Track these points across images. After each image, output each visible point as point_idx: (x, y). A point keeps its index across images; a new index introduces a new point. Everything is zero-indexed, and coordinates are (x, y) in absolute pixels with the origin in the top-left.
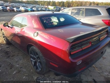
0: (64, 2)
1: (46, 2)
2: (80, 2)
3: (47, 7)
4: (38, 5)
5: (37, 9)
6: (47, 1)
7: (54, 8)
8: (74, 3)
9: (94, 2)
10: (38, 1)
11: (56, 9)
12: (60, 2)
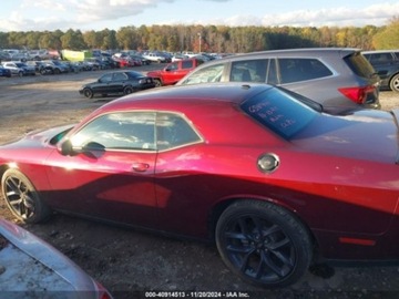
0: (113, 32)
1: (41, 34)
2: (169, 27)
3: (56, 53)
4: (17, 51)
5: (19, 66)
6: (46, 33)
7: (86, 55)
8: (151, 35)
9: (214, 27)
10: (8, 34)
11: (97, 61)
12: (98, 33)
